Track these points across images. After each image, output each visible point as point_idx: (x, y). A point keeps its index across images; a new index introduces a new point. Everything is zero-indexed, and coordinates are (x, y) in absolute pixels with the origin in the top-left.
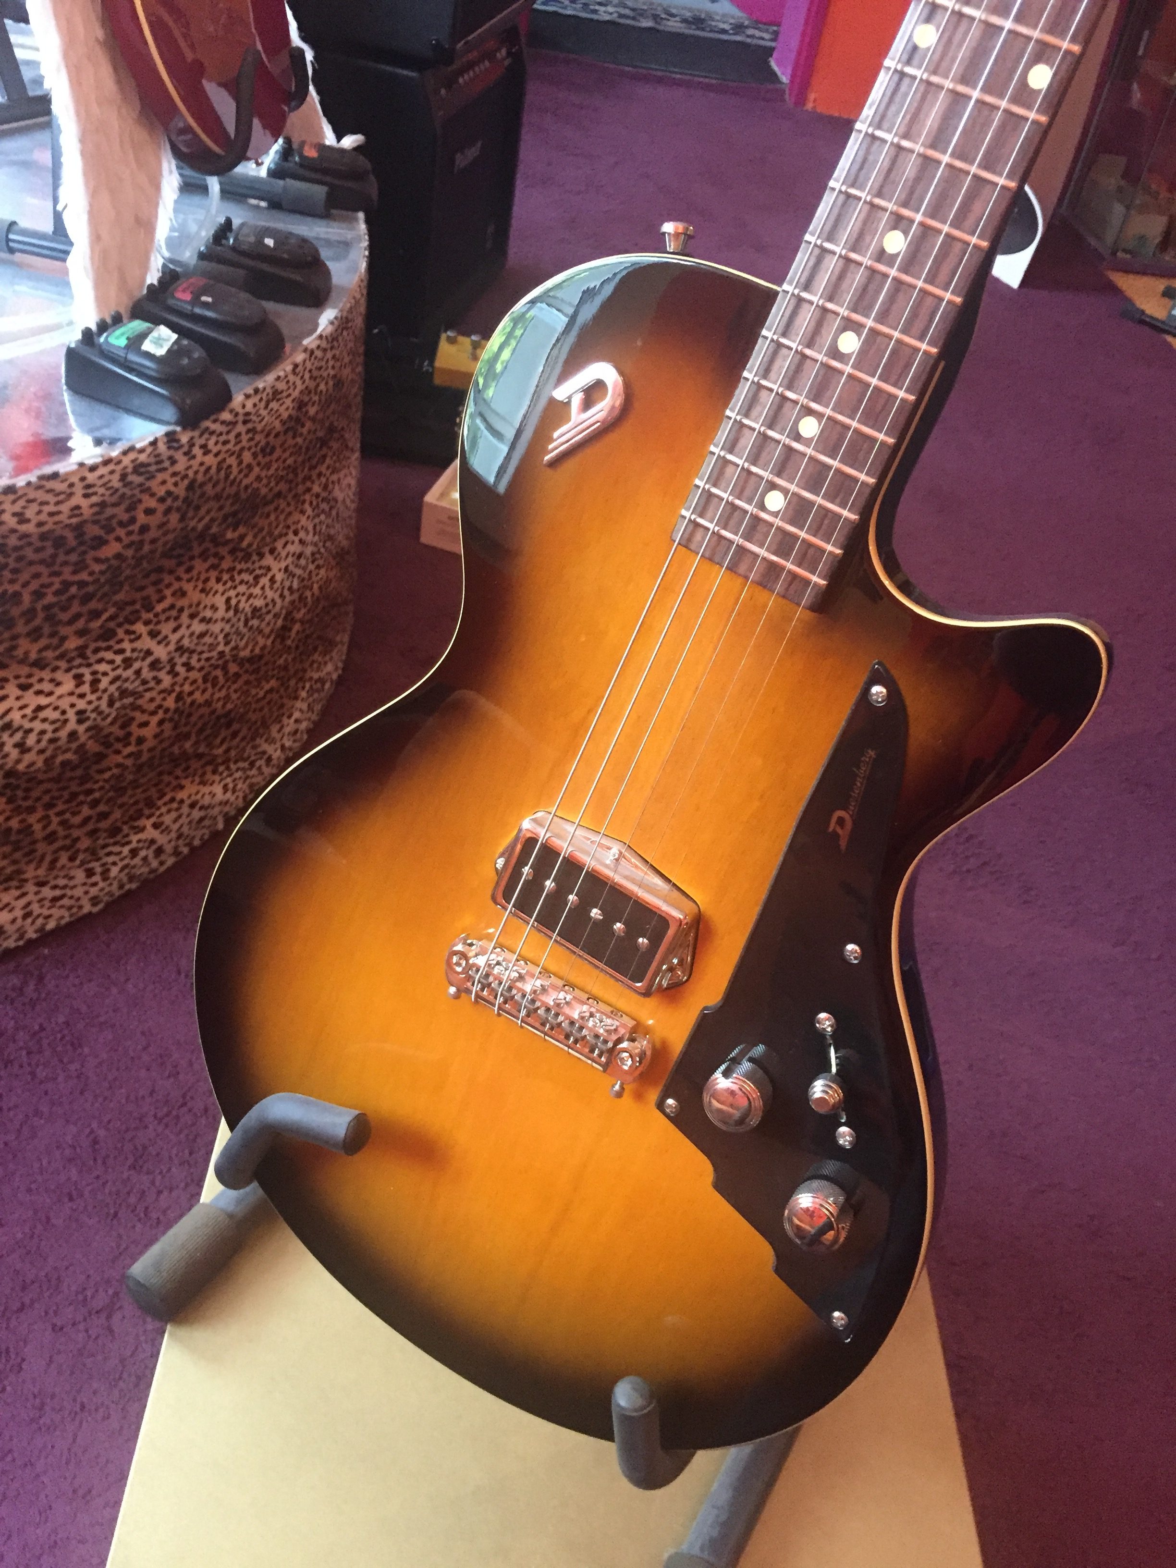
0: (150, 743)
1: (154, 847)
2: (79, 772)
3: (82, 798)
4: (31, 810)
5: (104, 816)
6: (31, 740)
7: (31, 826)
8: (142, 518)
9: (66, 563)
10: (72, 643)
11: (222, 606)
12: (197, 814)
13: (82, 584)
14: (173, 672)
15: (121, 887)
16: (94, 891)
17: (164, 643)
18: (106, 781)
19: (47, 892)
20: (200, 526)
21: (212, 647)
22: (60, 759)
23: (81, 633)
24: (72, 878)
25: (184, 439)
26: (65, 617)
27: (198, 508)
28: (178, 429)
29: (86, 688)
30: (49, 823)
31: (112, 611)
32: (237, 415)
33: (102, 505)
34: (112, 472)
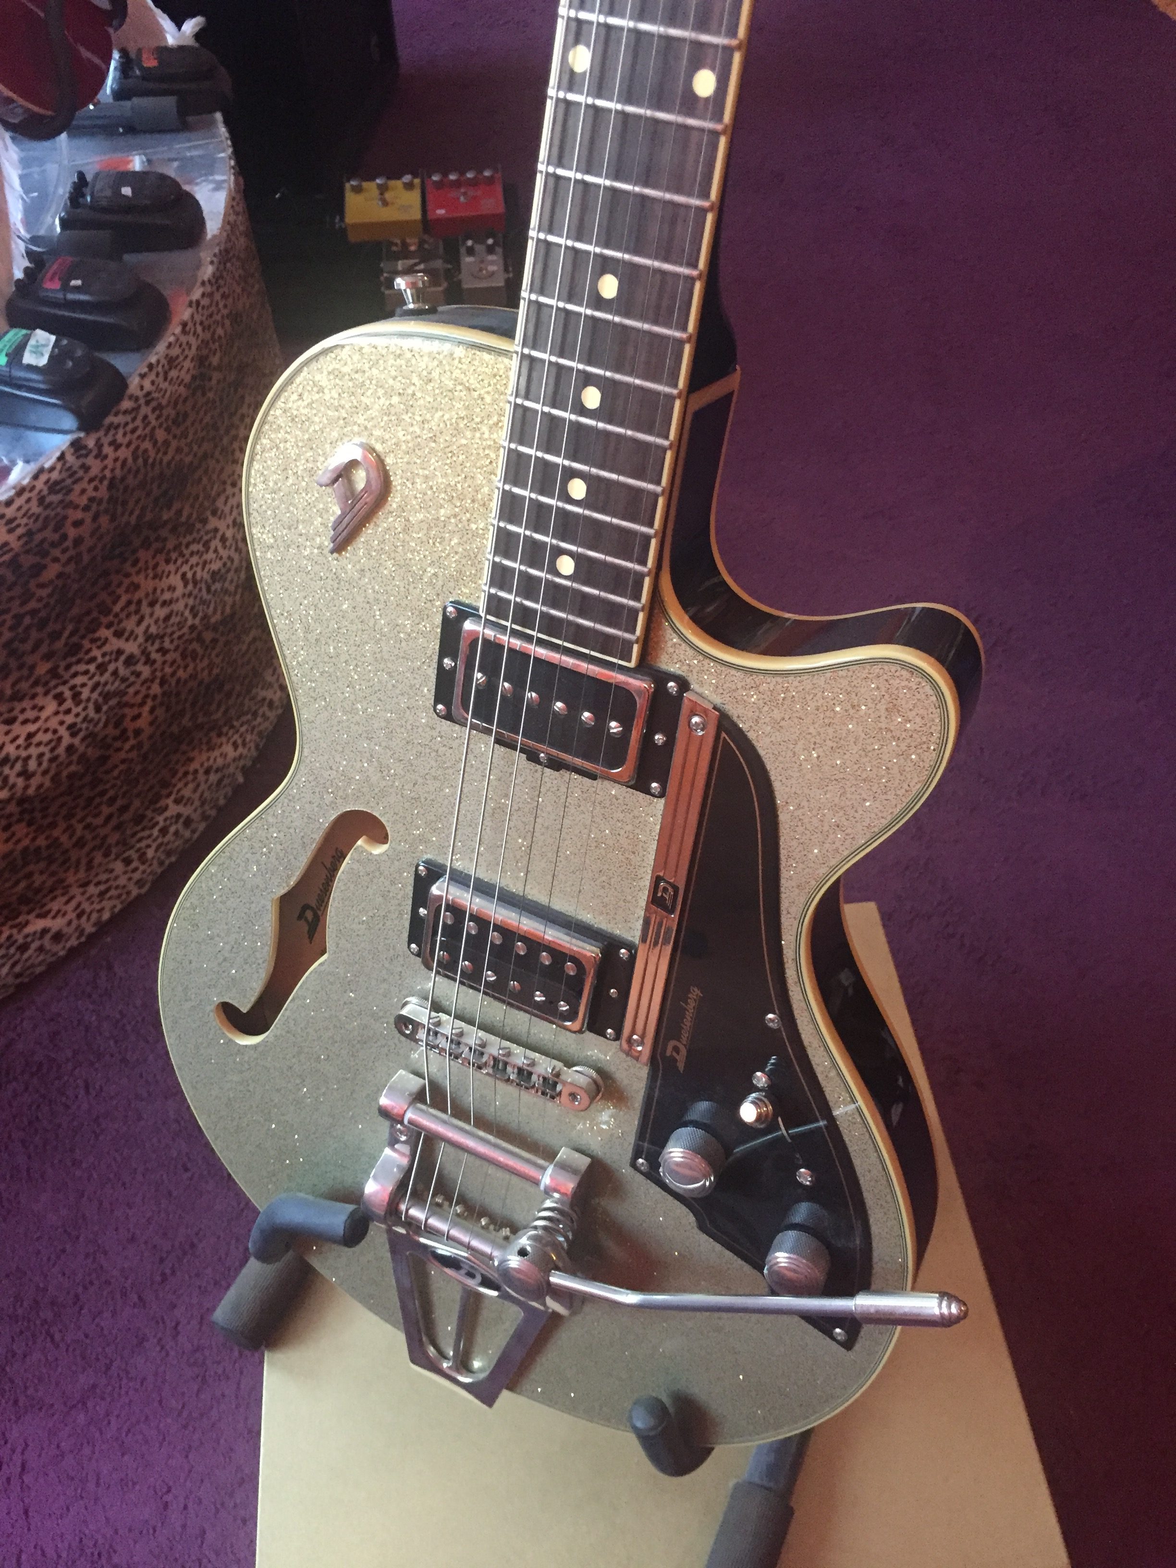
0: (148, 731)
1: (181, 820)
2: (88, 779)
3: (97, 800)
4: (53, 825)
5: (124, 809)
6: (32, 765)
7: (57, 839)
8: (72, 533)
9: (11, 599)
10: (42, 669)
11: (179, 584)
12: (213, 778)
13: (33, 612)
14: (149, 661)
15: (161, 863)
16: (137, 876)
17: (133, 637)
18: (116, 778)
19: (92, 890)
20: (133, 520)
21: (180, 625)
22: (65, 774)
23: (48, 657)
24: (112, 871)
25: (91, 443)
26: (28, 646)
27: (124, 503)
28: (82, 435)
29: (69, 704)
30: (74, 831)
31: (70, 627)
32: (137, 399)
33: (30, 534)
34: (29, 500)
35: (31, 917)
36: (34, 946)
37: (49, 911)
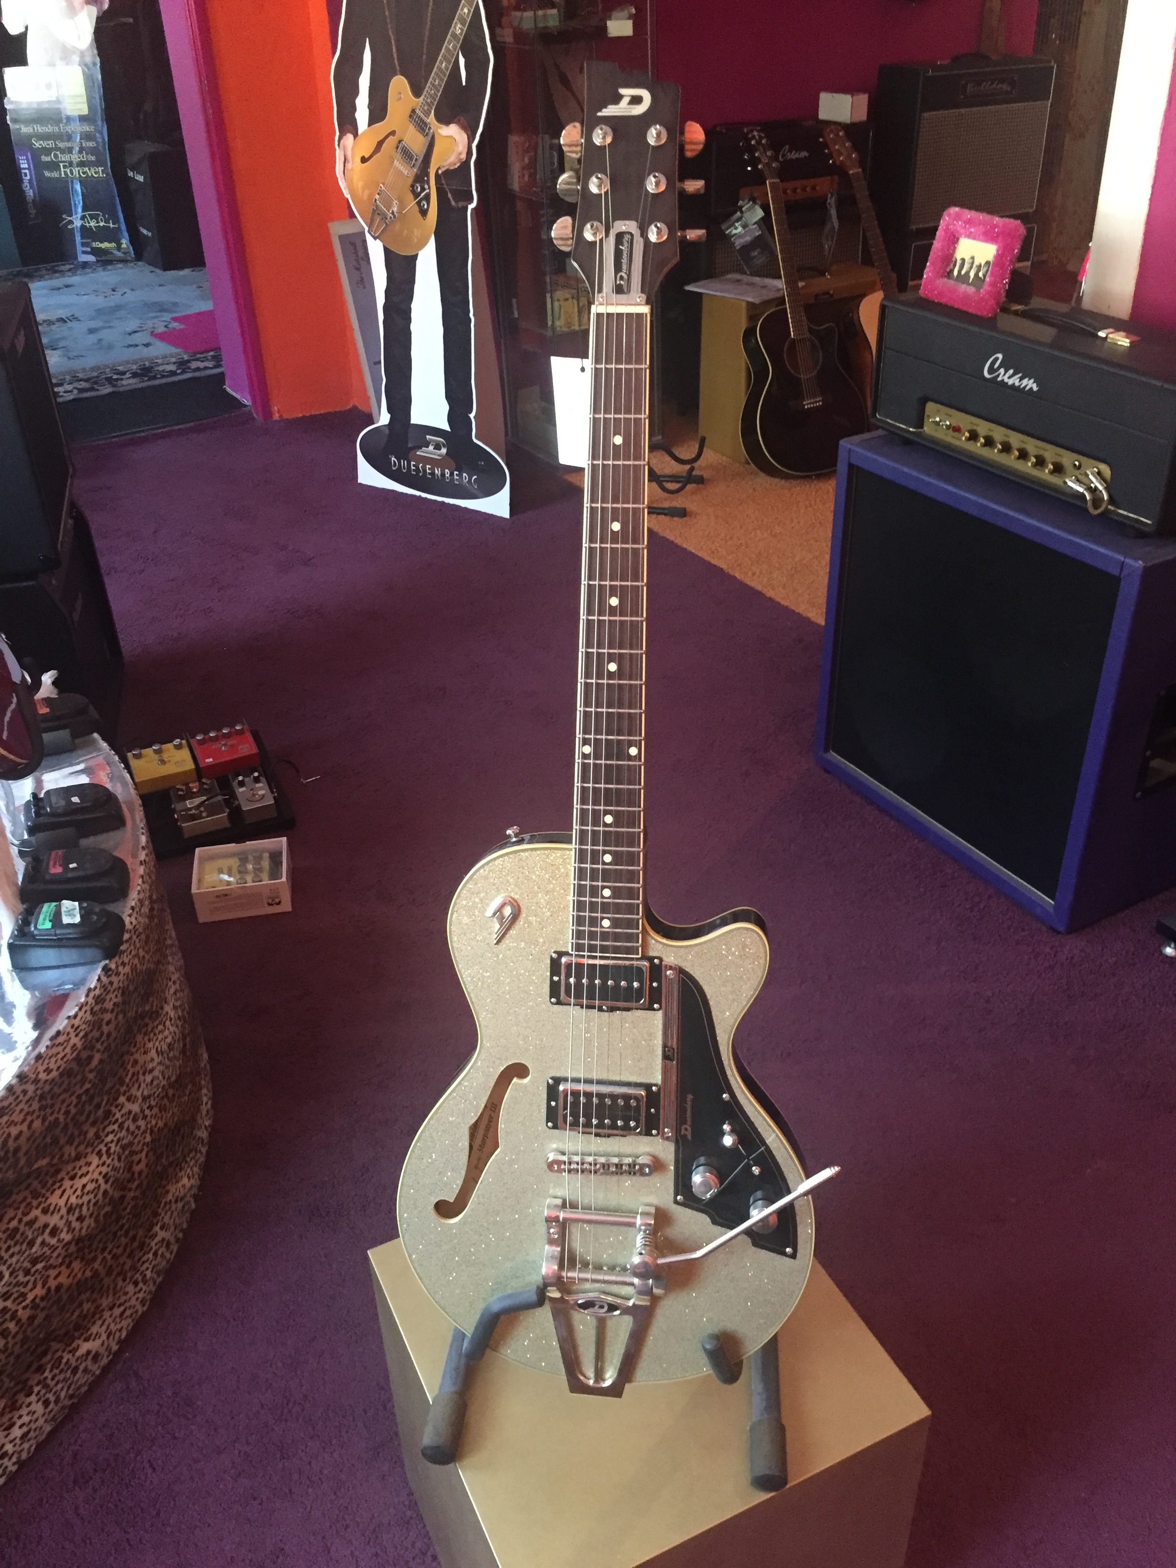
0: (146, 1171)
1: (165, 1244)
2: (114, 1217)
3: (119, 1234)
4: (94, 1259)
5: (134, 1238)
6: (84, 1211)
7: (97, 1270)
8: (105, 1029)
9: (75, 1084)
10: (91, 1134)
11: (155, 1056)
12: (180, 1205)
13: (87, 1091)
14: (144, 1117)
15: (155, 1283)
16: (141, 1295)
17: (136, 1100)
18: (129, 1214)
19: (117, 1311)
20: (134, 1014)
21: (158, 1087)
22: (103, 1212)
23: (93, 1124)
24: (126, 1294)
25: (112, 966)
26: (83, 1118)
27: (129, 1003)
28: (107, 962)
29: (104, 1157)
30: (106, 1262)
31: (106, 1098)
32: (130, 932)
33: (86, 1035)
34: (85, 1012)
35: (80, 1342)
36: (82, 1368)
37: (91, 1335)
